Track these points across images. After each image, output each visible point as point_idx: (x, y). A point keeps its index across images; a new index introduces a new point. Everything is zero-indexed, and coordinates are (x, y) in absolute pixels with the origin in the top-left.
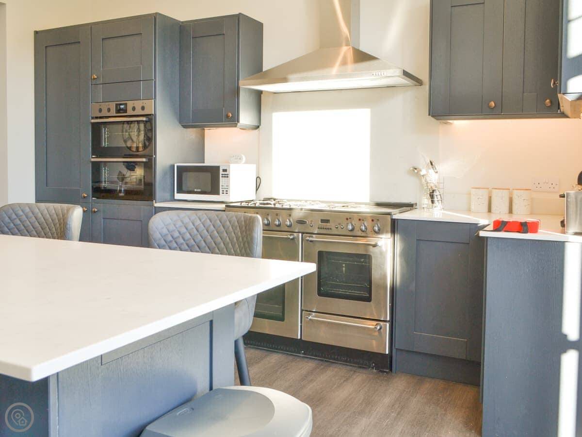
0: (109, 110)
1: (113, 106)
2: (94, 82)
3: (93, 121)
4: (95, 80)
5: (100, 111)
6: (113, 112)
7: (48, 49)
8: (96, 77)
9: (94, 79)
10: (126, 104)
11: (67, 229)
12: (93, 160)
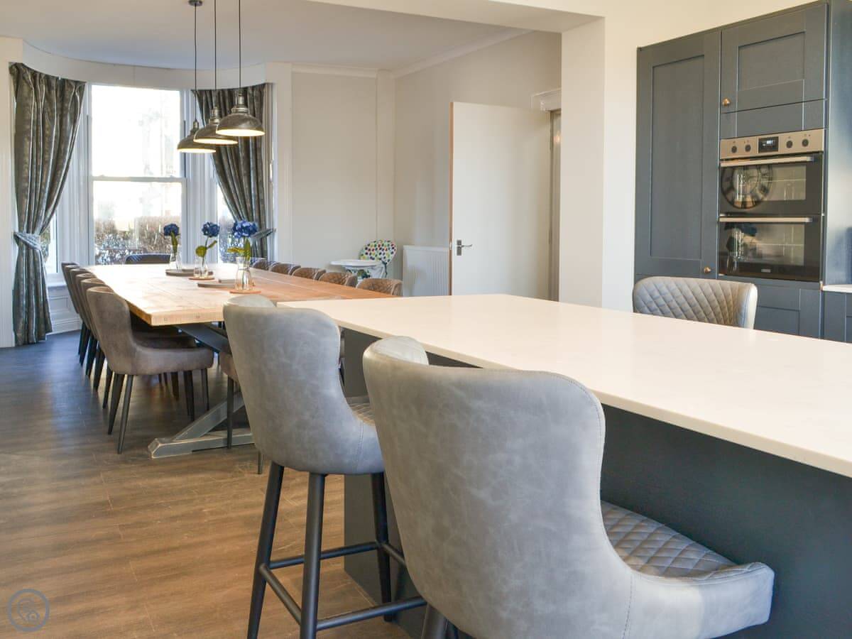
0: (748, 148)
1: (754, 142)
2: (726, 110)
3: (724, 164)
4: (726, 107)
5: (734, 150)
6: (755, 151)
7: (655, 69)
8: (728, 102)
9: (725, 105)
10: (776, 139)
11: (741, 315)
12: (721, 220)
